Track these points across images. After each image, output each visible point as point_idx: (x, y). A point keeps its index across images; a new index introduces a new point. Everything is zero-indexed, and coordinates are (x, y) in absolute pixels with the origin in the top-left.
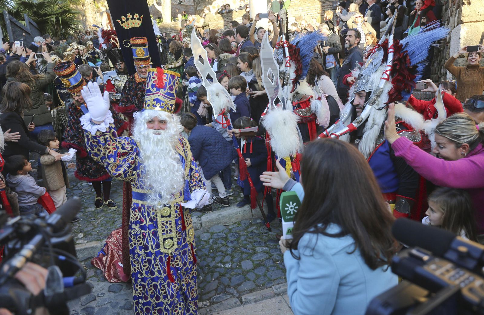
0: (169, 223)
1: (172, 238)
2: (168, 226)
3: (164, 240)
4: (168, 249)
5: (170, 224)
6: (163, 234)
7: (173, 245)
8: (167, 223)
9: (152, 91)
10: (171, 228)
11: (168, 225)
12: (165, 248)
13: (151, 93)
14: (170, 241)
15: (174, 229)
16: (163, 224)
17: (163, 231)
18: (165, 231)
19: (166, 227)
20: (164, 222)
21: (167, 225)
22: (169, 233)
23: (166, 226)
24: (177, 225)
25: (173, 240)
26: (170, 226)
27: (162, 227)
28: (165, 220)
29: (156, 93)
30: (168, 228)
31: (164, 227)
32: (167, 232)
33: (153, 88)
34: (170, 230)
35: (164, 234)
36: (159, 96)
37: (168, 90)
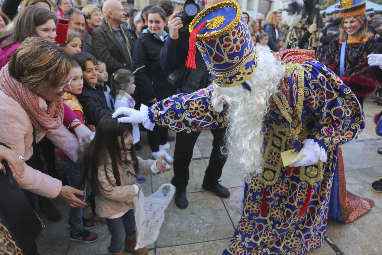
0: (277, 155)
1: (274, 172)
2: (275, 158)
3: (266, 169)
4: (266, 180)
6: (267, 163)
7: (273, 180)
8: (275, 153)
10: (277, 161)
12: (263, 177)
14: (272, 174)
15: (280, 164)
16: (271, 153)
17: (268, 159)
18: (270, 161)
19: (272, 158)
21: (274, 156)
22: (274, 165)
25: (275, 174)
26: (278, 159)
27: (269, 156)
28: (275, 150)
30: (274, 159)
31: (271, 156)
32: (272, 163)
34: (276, 163)
35: (269, 163)
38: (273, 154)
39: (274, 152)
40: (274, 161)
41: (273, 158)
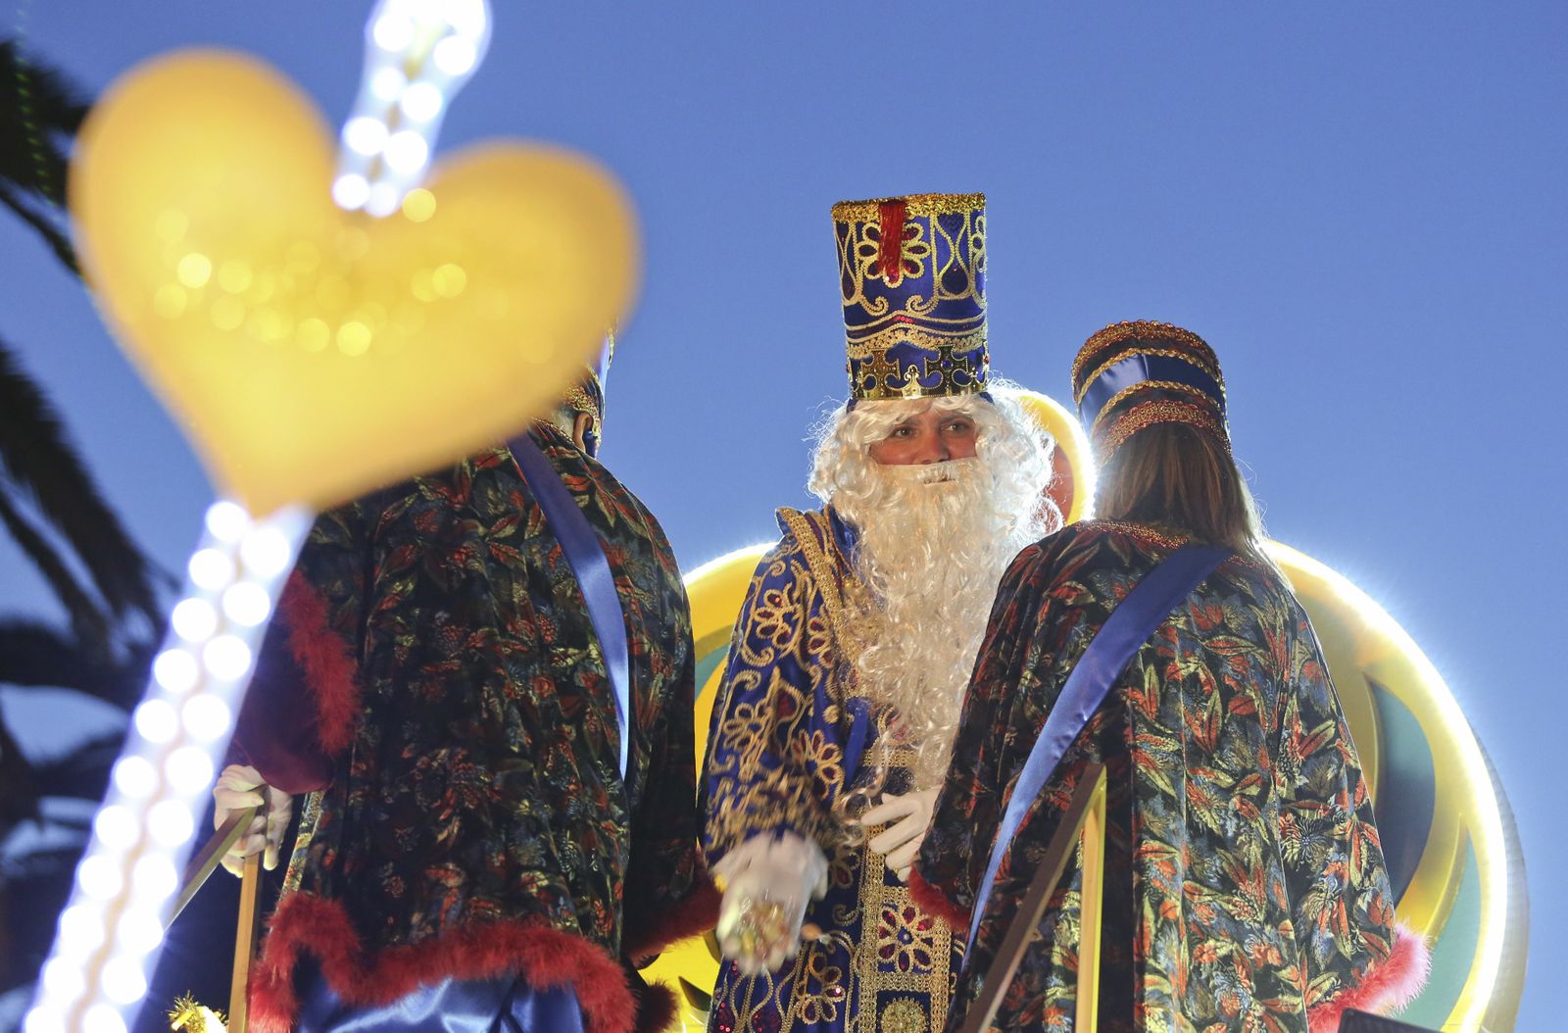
0: (917, 921)
1: (923, 997)
2: (914, 931)
3: (884, 998)
5: (924, 926)
6: (881, 968)
9: (872, 314)
10: (925, 948)
11: (912, 928)
13: (870, 325)
15: (939, 954)
16: (890, 920)
17: (887, 951)
18: (896, 957)
19: (900, 938)
20: (895, 908)
21: (908, 928)
22: (916, 969)
23: (903, 931)
25: (927, 1007)
26: (925, 934)
27: (884, 934)
28: (904, 898)
29: (892, 322)
30: (911, 940)
31: (894, 931)
32: (904, 961)
33: (872, 302)
34: (923, 957)
35: (889, 968)
36: (906, 330)
37: (941, 294)
38: (901, 921)
39: (902, 912)
40: (910, 949)
41: (906, 937)
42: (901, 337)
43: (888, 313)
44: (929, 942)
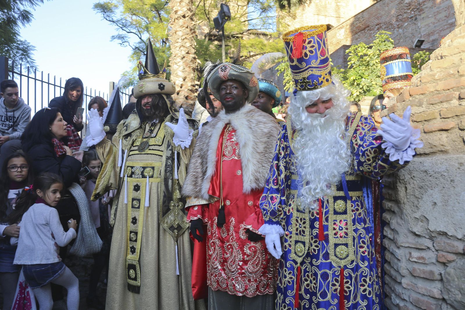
0: (303, 221)
2: (302, 225)
3: (297, 242)
4: (299, 256)
5: (304, 223)
6: (297, 234)
10: (304, 229)
11: (301, 223)
12: (296, 253)
14: (302, 246)
15: (307, 232)
16: (297, 221)
18: (298, 231)
22: (303, 235)
23: (300, 224)
24: (312, 227)
25: (305, 246)
26: (304, 225)
27: (296, 225)
29: (307, 69)
30: (301, 227)
31: (298, 224)
32: (300, 232)
34: (304, 232)
36: (312, 70)
37: (320, 58)
38: (299, 221)
39: (299, 218)
42: (311, 72)
43: (306, 66)
44: (305, 227)
